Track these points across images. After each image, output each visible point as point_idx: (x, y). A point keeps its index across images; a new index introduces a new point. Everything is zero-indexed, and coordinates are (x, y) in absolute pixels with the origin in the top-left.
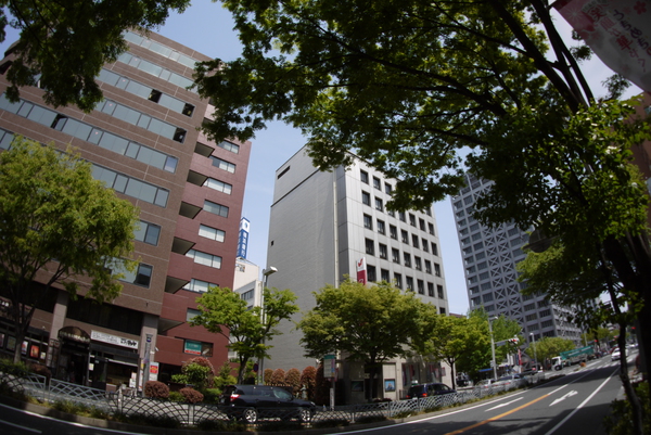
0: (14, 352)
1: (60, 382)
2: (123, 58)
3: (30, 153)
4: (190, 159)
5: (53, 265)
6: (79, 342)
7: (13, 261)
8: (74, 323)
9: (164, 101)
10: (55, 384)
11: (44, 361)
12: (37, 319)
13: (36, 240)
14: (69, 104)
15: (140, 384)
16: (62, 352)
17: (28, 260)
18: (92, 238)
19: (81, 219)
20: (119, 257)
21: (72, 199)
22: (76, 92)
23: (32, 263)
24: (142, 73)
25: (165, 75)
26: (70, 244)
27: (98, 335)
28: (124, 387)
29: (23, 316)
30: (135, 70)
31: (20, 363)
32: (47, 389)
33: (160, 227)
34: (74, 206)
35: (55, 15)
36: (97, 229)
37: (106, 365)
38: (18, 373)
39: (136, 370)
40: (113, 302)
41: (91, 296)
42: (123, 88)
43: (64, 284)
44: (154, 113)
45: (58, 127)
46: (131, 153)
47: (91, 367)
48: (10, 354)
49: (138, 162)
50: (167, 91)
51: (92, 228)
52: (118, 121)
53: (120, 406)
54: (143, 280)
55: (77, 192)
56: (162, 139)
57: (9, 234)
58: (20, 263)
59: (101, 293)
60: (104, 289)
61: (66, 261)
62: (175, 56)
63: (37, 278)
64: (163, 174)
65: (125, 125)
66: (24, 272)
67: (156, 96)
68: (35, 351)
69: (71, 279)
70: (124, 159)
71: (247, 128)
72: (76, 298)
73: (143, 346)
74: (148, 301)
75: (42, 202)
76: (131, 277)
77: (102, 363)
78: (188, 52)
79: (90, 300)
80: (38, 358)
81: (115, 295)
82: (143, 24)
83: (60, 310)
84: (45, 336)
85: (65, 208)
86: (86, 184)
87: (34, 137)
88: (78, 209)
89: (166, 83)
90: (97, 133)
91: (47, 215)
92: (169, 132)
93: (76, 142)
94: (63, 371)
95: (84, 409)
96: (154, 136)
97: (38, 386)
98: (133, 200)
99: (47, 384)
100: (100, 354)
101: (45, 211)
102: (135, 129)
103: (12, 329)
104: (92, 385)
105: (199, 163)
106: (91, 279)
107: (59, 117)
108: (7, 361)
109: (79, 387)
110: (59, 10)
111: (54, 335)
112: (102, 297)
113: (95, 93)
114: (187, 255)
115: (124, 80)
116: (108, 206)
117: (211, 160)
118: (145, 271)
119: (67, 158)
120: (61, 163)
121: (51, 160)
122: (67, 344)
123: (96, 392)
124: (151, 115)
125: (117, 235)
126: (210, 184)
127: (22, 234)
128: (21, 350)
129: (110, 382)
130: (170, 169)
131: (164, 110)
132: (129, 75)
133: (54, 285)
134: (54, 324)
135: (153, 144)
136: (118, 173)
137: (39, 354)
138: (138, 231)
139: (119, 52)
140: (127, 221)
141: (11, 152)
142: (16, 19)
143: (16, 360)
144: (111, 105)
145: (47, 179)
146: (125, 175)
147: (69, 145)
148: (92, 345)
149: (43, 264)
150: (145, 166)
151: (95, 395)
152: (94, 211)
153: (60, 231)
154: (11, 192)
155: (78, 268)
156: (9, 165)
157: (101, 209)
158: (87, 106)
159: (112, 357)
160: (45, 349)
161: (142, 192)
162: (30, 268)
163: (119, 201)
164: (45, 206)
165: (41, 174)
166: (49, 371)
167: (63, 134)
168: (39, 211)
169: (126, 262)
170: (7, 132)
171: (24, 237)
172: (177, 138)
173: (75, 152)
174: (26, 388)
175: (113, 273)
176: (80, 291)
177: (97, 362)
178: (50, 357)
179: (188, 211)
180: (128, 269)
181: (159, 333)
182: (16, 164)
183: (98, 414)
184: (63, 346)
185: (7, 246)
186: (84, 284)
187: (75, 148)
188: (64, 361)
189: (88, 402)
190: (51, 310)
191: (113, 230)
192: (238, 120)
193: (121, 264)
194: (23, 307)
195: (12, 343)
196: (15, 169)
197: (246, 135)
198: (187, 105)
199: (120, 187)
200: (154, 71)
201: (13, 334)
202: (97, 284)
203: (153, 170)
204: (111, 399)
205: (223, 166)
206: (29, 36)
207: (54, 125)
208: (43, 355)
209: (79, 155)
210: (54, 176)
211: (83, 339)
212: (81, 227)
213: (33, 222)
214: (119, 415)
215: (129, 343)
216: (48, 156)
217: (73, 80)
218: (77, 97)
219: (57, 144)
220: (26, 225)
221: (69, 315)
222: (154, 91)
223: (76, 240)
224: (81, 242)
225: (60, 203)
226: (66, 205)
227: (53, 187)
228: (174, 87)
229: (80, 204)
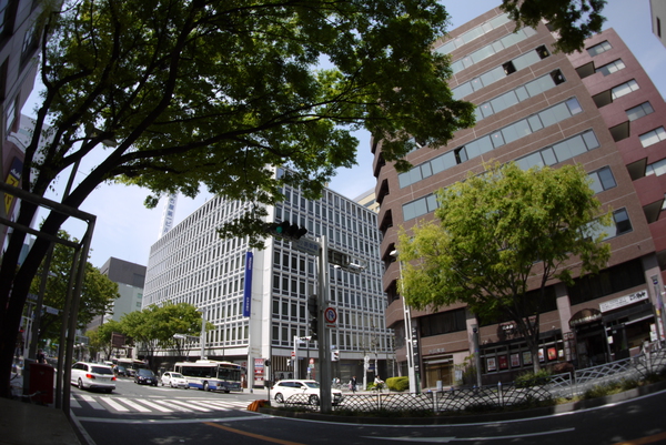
0: (532, 364)
1: (585, 370)
2: (456, 67)
3: (458, 195)
4: (584, 88)
5: (538, 268)
6: (592, 322)
7: (500, 287)
8: (580, 307)
9: (519, 64)
10: (580, 375)
11: (564, 358)
12: (545, 323)
13: (510, 256)
14: (453, 133)
15: (661, 333)
16: (579, 341)
17: (513, 278)
18: (559, 220)
19: (538, 211)
20: (592, 220)
21: (519, 200)
22: (450, 120)
23: (518, 277)
24: (481, 63)
25: (498, 47)
26: (542, 239)
27: (608, 305)
28: (647, 344)
29: (530, 328)
30: (474, 67)
31: (541, 372)
32: (574, 383)
33: (608, 167)
34: (525, 204)
35: (374, 93)
36: (558, 209)
37: (624, 331)
38: (542, 381)
39: (653, 320)
40: (608, 265)
41: (586, 272)
42: (481, 87)
43: (556, 277)
44: (522, 81)
45: (463, 159)
46: (537, 126)
47: (610, 340)
48: (530, 367)
49: (548, 128)
50: (513, 55)
51: (552, 213)
52: (503, 113)
53: (649, 365)
54: (623, 227)
55: (519, 192)
56: (549, 93)
57: (485, 268)
58: (507, 284)
59: (593, 263)
60: (594, 258)
61: (546, 256)
62: (488, 28)
63: (529, 288)
64: (574, 119)
65: (511, 110)
66: (515, 290)
67: (510, 68)
68: (552, 353)
69: (561, 268)
70: (535, 135)
71: (591, 16)
72: (573, 283)
73: (652, 291)
74: (638, 243)
75: (496, 223)
76: (612, 231)
77: (619, 331)
78: (491, 14)
79: (586, 276)
80: (557, 358)
81: (606, 257)
82: (436, 32)
83: (563, 302)
84: (558, 334)
85: (518, 212)
86: (522, 180)
87: (452, 181)
88: (531, 205)
89: (506, 51)
90: (496, 136)
91: (508, 230)
92: (547, 83)
93: (486, 156)
94: (585, 358)
95: (614, 386)
96: (541, 97)
97: (564, 385)
98: (570, 161)
99: (573, 378)
100: (615, 323)
101: (504, 228)
102: (521, 106)
103: (523, 345)
104: (616, 358)
105: (593, 84)
106: (578, 256)
107: (457, 152)
108: (528, 375)
109: (605, 366)
110: (374, 88)
111: (566, 328)
112: (596, 267)
113: (464, 108)
114: (647, 174)
115: (475, 81)
116: (554, 183)
117: (599, 73)
118: (621, 217)
119: (490, 173)
120: (490, 182)
121: (480, 186)
122: (581, 330)
123: (622, 363)
124: (522, 84)
125: (578, 201)
126: (618, 94)
127: (496, 260)
128: (538, 359)
129: (631, 346)
130: (576, 110)
131: (526, 70)
132: (475, 74)
133: (548, 283)
134: (562, 319)
135: (545, 104)
136: (540, 151)
137: (557, 354)
138: (593, 185)
139: (447, 65)
140: (578, 183)
141: (442, 206)
142: (353, 124)
143: (536, 370)
144: (486, 107)
145: (487, 201)
146: (547, 148)
147: (484, 163)
148: (605, 319)
149: (528, 271)
150: (556, 126)
151: (622, 367)
152: (544, 196)
153: (526, 234)
154: (465, 235)
155: (561, 254)
156: (447, 217)
157: (549, 189)
158: (468, 122)
159: (627, 320)
160: (561, 346)
161: (571, 149)
162: (518, 283)
163: (557, 172)
164: (500, 223)
165: (479, 202)
166: (571, 365)
167: (472, 161)
168: (498, 231)
169: (600, 219)
170: (426, 197)
171: (499, 261)
172: (558, 82)
173: (492, 164)
174: (552, 392)
175: (594, 238)
176: (573, 274)
177: (615, 332)
178: (568, 351)
179: (620, 132)
180: (606, 225)
181: (662, 269)
182: (453, 211)
183: (629, 385)
184: (578, 334)
185: (488, 278)
186: (573, 265)
187: (490, 161)
188: (582, 348)
189: (617, 377)
190: (554, 307)
191: (572, 200)
192: (576, 15)
193: (597, 224)
194: (528, 320)
195: (527, 357)
196: (455, 215)
197: (596, 23)
198: (537, 50)
199: (551, 160)
200: (487, 52)
201: (527, 348)
202: (585, 258)
203: (565, 123)
204: (637, 362)
205: (612, 69)
206: (374, 123)
207: (458, 161)
208: (561, 353)
209: (498, 164)
210: (491, 194)
211: (595, 317)
212: (541, 218)
213: (500, 244)
214: (650, 376)
215: (639, 296)
216: (474, 185)
217: (439, 116)
218: (455, 123)
219: (474, 171)
220: (495, 251)
221: (573, 302)
222: (504, 66)
223: (546, 232)
224: (551, 230)
225: (511, 211)
226: (518, 209)
227: (497, 204)
228: (513, 47)
229: (529, 200)
